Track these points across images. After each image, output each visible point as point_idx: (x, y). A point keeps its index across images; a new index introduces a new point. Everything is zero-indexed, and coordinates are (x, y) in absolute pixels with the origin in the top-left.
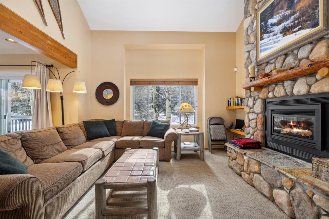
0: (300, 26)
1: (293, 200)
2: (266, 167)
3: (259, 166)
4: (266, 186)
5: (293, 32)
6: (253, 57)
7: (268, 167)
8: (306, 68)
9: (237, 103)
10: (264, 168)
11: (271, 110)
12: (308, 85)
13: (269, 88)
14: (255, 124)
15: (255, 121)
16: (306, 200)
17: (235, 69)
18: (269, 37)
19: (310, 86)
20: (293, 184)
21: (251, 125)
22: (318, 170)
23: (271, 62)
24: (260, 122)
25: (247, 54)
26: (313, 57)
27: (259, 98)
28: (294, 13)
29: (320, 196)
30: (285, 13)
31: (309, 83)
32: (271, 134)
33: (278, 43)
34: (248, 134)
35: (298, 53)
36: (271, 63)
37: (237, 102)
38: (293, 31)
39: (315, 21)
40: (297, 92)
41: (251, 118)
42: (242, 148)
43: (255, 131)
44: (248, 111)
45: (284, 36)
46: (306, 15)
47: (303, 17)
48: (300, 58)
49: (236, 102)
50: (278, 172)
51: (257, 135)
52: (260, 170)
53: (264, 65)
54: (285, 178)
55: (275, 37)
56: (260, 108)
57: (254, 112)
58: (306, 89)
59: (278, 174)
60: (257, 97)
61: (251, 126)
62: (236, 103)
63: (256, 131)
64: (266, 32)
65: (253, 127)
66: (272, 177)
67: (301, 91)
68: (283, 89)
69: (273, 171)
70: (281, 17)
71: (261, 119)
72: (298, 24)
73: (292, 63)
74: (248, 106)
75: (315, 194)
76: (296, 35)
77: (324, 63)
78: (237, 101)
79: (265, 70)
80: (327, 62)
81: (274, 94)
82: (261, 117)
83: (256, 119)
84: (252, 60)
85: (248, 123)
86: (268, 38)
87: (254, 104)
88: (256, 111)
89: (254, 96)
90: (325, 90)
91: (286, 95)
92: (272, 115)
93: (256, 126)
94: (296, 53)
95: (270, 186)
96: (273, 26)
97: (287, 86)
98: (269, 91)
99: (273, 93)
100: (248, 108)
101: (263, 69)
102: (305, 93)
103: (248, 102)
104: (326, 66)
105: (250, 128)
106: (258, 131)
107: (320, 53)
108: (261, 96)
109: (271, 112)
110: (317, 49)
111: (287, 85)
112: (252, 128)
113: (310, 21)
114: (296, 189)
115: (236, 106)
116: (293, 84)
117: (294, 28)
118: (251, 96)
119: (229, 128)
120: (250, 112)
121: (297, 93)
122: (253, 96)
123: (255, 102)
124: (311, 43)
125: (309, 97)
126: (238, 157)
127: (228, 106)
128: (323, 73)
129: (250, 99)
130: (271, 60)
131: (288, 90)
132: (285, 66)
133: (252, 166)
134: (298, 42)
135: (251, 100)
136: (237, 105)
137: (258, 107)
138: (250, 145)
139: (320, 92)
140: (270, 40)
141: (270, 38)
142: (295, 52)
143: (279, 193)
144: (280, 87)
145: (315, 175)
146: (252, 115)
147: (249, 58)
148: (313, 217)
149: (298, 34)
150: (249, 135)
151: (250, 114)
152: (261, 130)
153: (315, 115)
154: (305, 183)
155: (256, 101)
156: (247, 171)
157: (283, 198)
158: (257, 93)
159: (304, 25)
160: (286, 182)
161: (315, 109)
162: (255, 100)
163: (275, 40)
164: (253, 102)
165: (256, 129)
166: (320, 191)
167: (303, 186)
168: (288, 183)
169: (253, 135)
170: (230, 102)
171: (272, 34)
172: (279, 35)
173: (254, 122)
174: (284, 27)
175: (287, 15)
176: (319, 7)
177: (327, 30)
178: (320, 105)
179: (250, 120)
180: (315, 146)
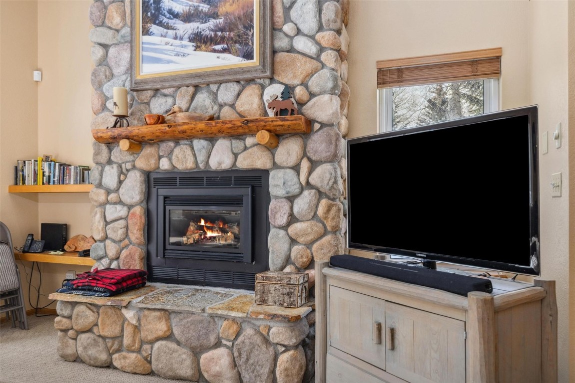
0: (225, 46)
1: (240, 354)
2: (185, 318)
3: (166, 320)
4: (184, 356)
5: (213, 49)
6: (119, 66)
7: (190, 315)
8: (240, 124)
9: (49, 177)
10: (179, 322)
11: (165, 198)
12: (234, 154)
13: (159, 148)
14: (124, 230)
15: (122, 223)
16: (260, 344)
17: (36, 76)
18: (165, 36)
19: (236, 156)
20: (239, 327)
21: (110, 234)
22: (263, 293)
23: (166, 91)
24: (138, 224)
25: (100, 52)
26: (242, 107)
27: (134, 167)
28: (215, 16)
29: (278, 327)
30: (199, 4)
31: (235, 151)
32: (165, 249)
33: (184, 59)
34: (100, 259)
35: (219, 92)
36: (166, 95)
37: (47, 174)
38: (214, 47)
39: (248, 49)
40: (216, 162)
41: (109, 218)
42: (113, 294)
43: (123, 249)
44: (102, 198)
45: (197, 48)
46: (235, 31)
47: (230, 31)
48: (222, 102)
49: (44, 172)
50: (211, 316)
51: (130, 256)
52: (170, 328)
53: (150, 93)
54: (225, 323)
55: (178, 42)
56: (137, 192)
57: (120, 202)
58: (231, 160)
59: (212, 320)
60: (129, 166)
61: (109, 236)
62: (44, 175)
63: (126, 246)
64: (157, 22)
65: (118, 239)
66: (200, 331)
67: (224, 163)
68: (191, 155)
69: (201, 318)
70: (191, 8)
71: (141, 217)
72: (223, 40)
73: (209, 108)
74: (100, 185)
75: (272, 328)
76: (218, 57)
77: (264, 124)
78: (46, 169)
79: (152, 105)
80: (268, 123)
81: (172, 163)
82: (140, 213)
83: (126, 218)
84: (116, 71)
85: (102, 230)
86: (162, 38)
87: (120, 182)
88: (126, 199)
89: (120, 162)
90: (257, 164)
91: (196, 167)
92: (167, 207)
93: (127, 235)
94: (215, 91)
95: (193, 352)
96: (174, 18)
97: (200, 151)
98: (161, 154)
99: (170, 160)
100: (102, 191)
101: (145, 101)
102: (228, 167)
103: (101, 175)
104: (266, 128)
105: (108, 242)
106: (131, 246)
107: (252, 104)
108: (141, 163)
109: (165, 201)
110: (248, 96)
111: (200, 147)
112: (114, 241)
113: (240, 44)
114: (244, 333)
115: (43, 184)
116: (210, 147)
117: (216, 44)
118: (110, 162)
119: (24, 252)
120: (107, 202)
121: (217, 166)
122: (115, 163)
123: (122, 177)
124: (238, 82)
125: (233, 175)
126: (103, 320)
127: (16, 184)
128: (263, 138)
129: (107, 168)
130: (165, 88)
131: (201, 158)
132: (196, 109)
133: (149, 327)
134: (222, 73)
135: (112, 170)
136: (49, 183)
137: (133, 189)
138: (129, 282)
139: (250, 167)
140: (167, 44)
141: (166, 39)
142: (214, 87)
143: (214, 357)
144: (186, 150)
145: (260, 301)
146: (114, 209)
147: (105, 63)
148: (270, 364)
149: (222, 59)
150: (104, 260)
151: (108, 206)
152: (139, 245)
153: (244, 205)
154: (259, 317)
155: (126, 175)
156: (133, 346)
157: (223, 361)
158: (131, 155)
159: (231, 46)
160: (227, 329)
161: (243, 196)
162: (122, 173)
163: (178, 49)
164: (119, 178)
165: (126, 241)
166: (280, 319)
167: (253, 324)
168: (232, 328)
169: (117, 258)
170: (23, 170)
171: (171, 32)
172: (185, 42)
173: (120, 226)
174: (198, 32)
175: (202, 10)
176: (253, 29)
177: (262, 72)
178: (250, 189)
179: (107, 223)
180: (243, 257)
